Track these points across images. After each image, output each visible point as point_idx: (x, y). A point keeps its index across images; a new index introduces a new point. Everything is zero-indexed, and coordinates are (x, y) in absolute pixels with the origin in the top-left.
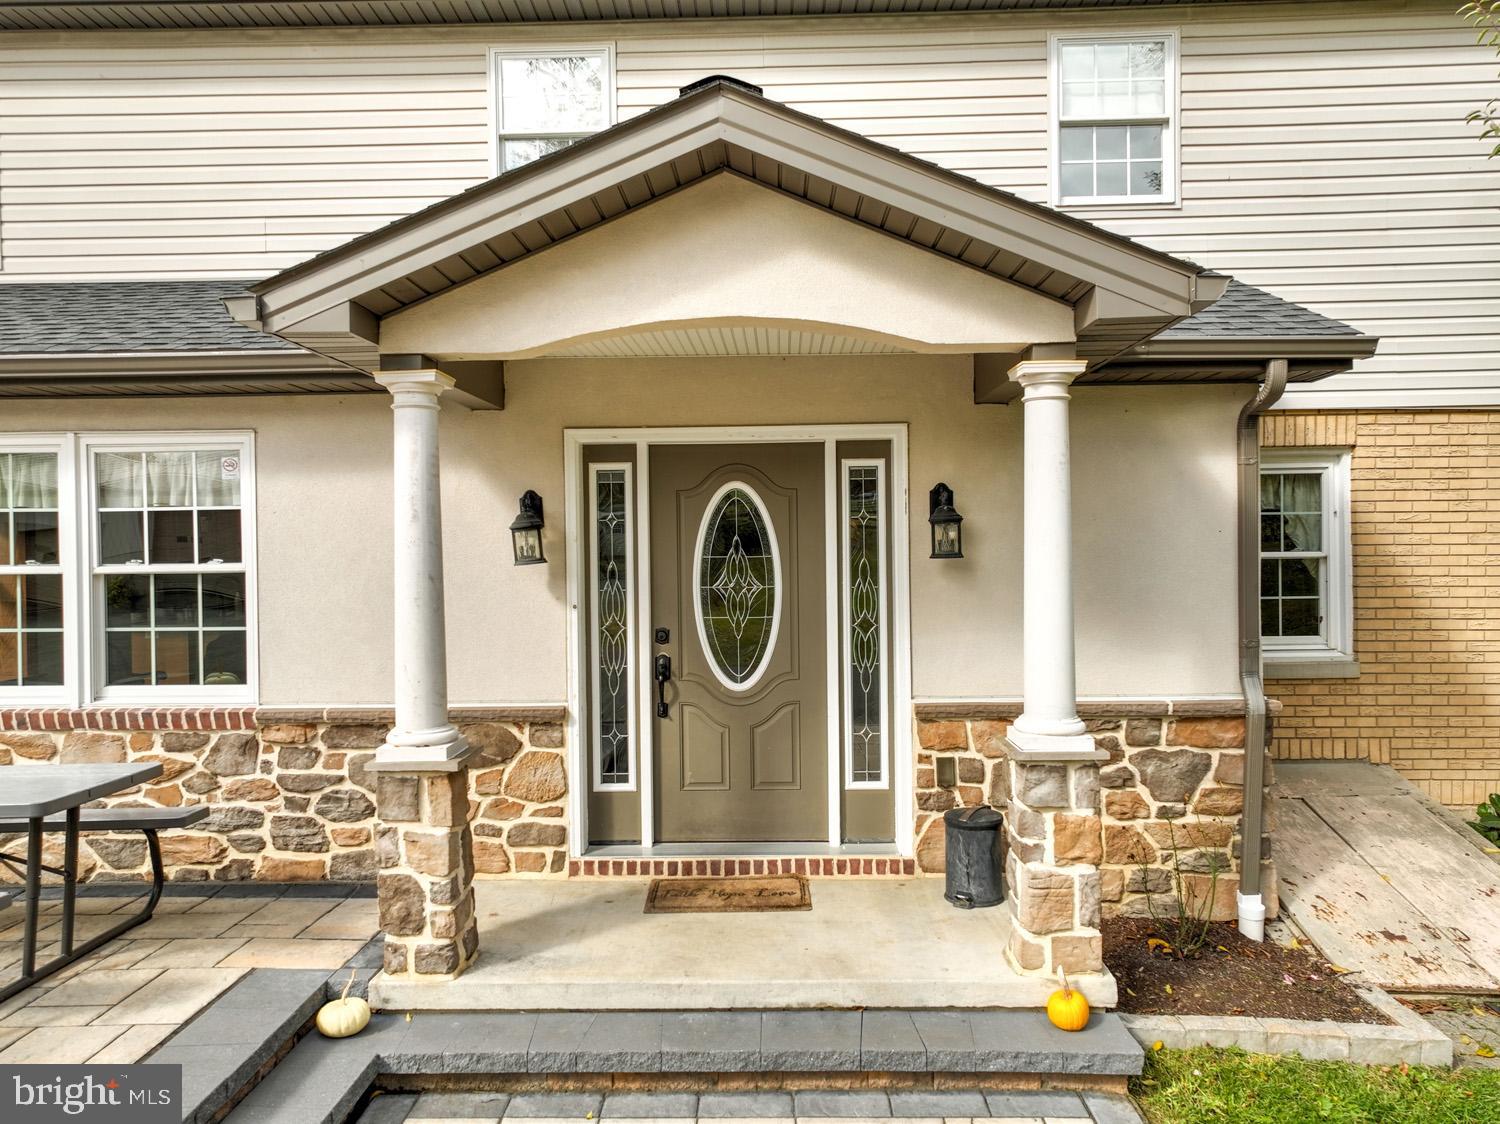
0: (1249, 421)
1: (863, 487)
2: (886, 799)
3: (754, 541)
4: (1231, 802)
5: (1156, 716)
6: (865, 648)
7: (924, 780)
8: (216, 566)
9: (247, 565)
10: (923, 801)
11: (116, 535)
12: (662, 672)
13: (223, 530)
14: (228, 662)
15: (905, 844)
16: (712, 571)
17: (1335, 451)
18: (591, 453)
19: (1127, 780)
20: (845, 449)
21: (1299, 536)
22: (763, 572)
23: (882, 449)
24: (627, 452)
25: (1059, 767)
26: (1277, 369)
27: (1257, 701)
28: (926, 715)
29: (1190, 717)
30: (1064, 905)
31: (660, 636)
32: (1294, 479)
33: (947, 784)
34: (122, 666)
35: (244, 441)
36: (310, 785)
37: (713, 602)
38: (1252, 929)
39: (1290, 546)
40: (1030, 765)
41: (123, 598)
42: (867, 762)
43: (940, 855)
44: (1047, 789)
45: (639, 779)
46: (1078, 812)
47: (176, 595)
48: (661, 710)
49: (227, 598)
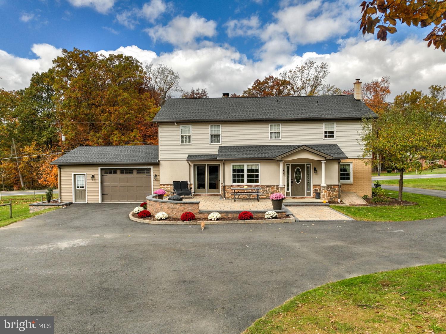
0: (339, 163)
1: (308, 168)
2: (310, 192)
3: (299, 172)
4: (337, 192)
5: (332, 185)
6: (308, 180)
7: (313, 190)
8: (256, 174)
9: (259, 173)
10: (313, 192)
11: (249, 171)
12: (292, 182)
13: (257, 171)
14: (257, 181)
15: (312, 195)
16: (296, 174)
17: (351, 162)
18: (287, 165)
19: (330, 190)
20: (307, 164)
21: (348, 170)
22: (300, 174)
23: (310, 164)
24: (289, 165)
25: (324, 187)
26: (340, 159)
27: (340, 184)
28: (314, 185)
29: (334, 186)
30: (324, 196)
31: (292, 179)
32: (347, 165)
33: (315, 191)
34: (249, 181)
35: (259, 164)
36: (265, 191)
37: (296, 177)
38: (339, 202)
39: (347, 171)
40: (322, 187)
41: (248, 176)
42: (308, 189)
43: (315, 196)
44: (323, 188)
45: (290, 191)
46: (326, 190)
47: (253, 176)
48: (292, 185)
49: (257, 176)
